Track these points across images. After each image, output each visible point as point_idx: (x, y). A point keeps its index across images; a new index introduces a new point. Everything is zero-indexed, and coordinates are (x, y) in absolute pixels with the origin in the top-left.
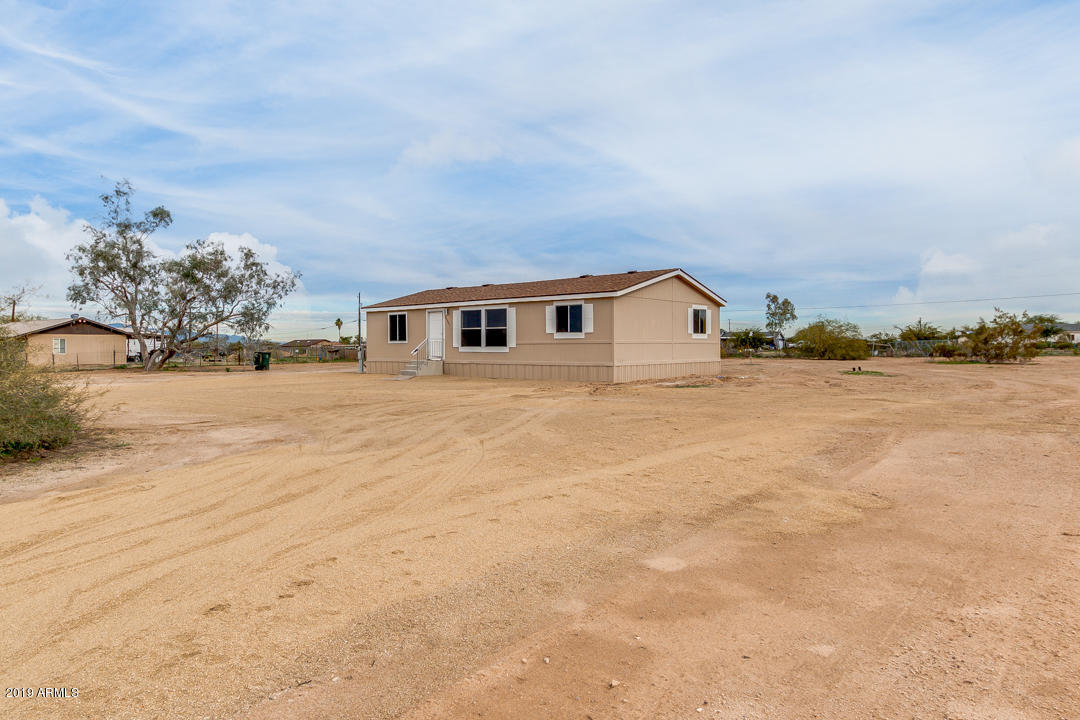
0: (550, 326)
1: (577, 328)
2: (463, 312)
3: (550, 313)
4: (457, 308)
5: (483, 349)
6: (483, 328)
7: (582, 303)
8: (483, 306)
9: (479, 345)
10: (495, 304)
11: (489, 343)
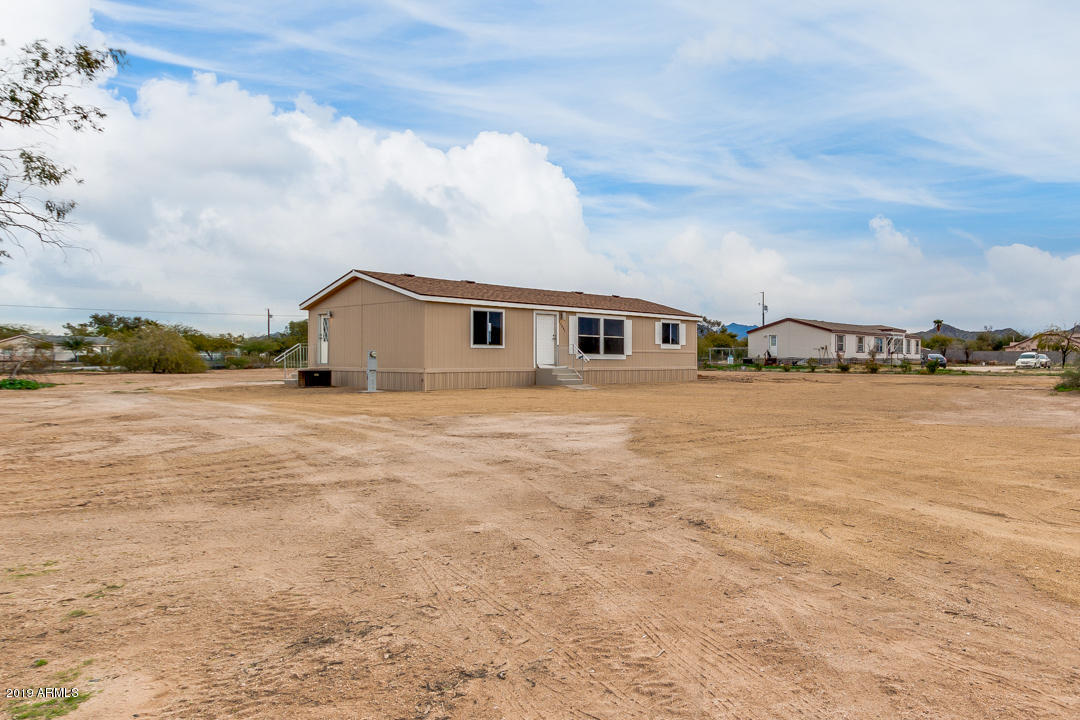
0: (658, 339)
1: (675, 341)
2: (580, 319)
3: (658, 326)
4: (574, 313)
5: (602, 356)
6: (602, 337)
7: (679, 322)
8: (602, 315)
9: (598, 352)
10: (615, 314)
11: (608, 350)
